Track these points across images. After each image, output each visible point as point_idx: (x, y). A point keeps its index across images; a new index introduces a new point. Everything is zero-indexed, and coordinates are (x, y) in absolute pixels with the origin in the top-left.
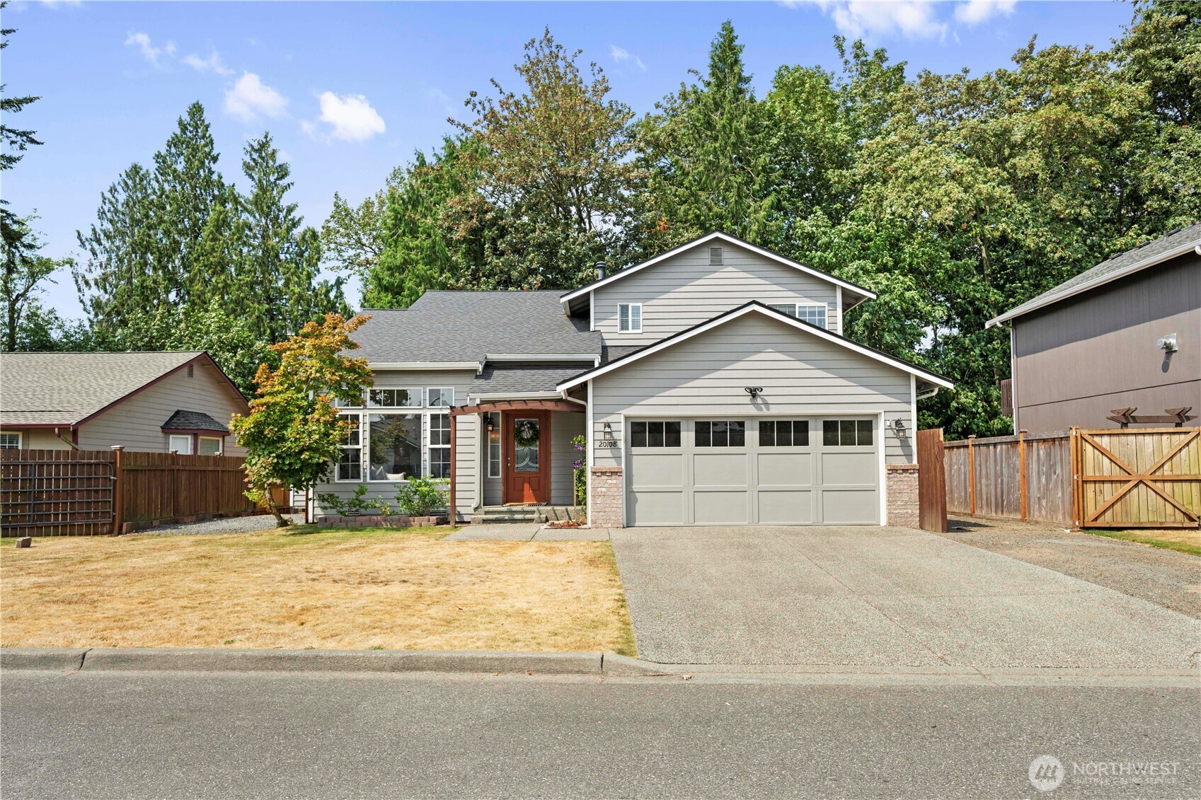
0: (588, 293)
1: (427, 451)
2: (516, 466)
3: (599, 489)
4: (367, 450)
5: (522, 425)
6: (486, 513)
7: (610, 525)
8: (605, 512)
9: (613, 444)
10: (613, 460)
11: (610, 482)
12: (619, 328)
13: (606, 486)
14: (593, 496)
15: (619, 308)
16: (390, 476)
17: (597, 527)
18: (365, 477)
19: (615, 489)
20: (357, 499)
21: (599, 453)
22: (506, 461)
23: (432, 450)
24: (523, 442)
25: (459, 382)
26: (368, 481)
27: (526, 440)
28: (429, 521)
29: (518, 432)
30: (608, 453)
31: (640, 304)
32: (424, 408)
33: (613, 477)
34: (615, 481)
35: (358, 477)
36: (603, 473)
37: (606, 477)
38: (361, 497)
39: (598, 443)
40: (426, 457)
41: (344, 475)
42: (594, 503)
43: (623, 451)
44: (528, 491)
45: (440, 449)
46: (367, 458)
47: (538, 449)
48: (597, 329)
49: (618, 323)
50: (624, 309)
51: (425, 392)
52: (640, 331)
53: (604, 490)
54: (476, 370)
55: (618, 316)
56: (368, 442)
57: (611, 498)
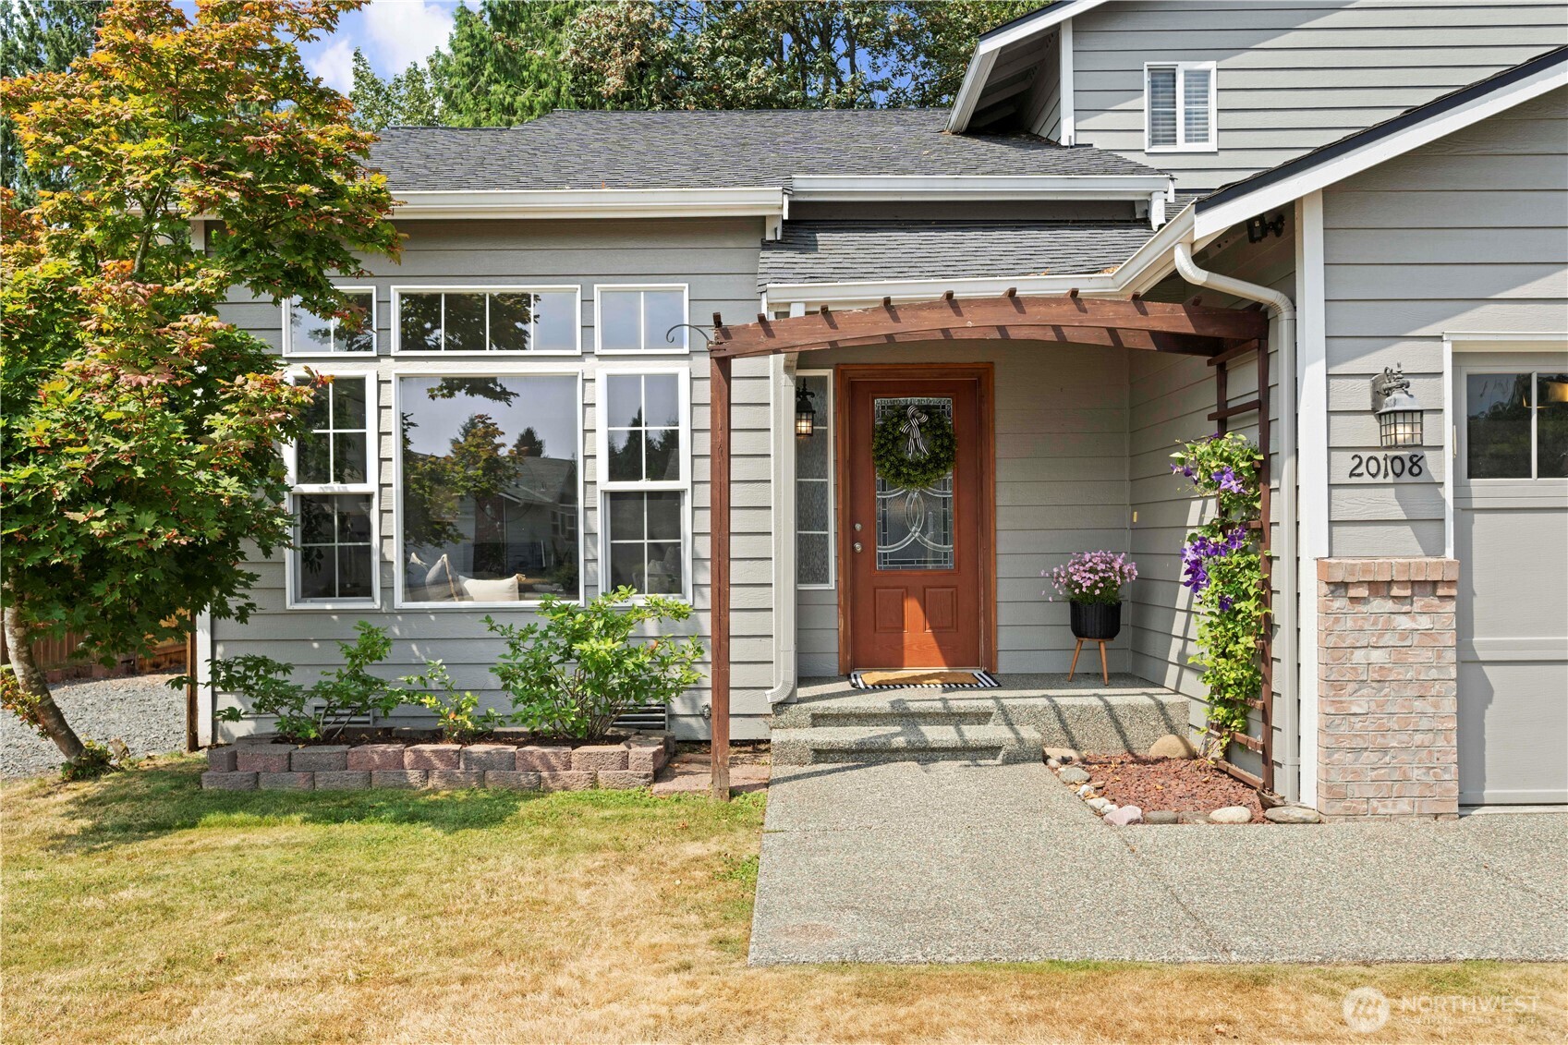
0: (1053, 34)
1: (599, 502)
2: (881, 549)
3: (1359, 656)
4: (394, 498)
5: (902, 415)
6: (818, 719)
7: (1404, 806)
8: (1384, 750)
9: (1409, 465)
10: (1407, 531)
11: (1404, 623)
12: (1146, 136)
13: (1389, 639)
14: (1332, 685)
15: (1146, 77)
16: (471, 585)
17: (1352, 816)
18: (387, 589)
19: (1428, 655)
20: (355, 676)
21: (1355, 504)
22: (848, 534)
23: (615, 496)
24: (902, 472)
25: (705, 267)
26: (399, 602)
27: (916, 465)
28: (625, 764)
29: (888, 441)
30: (1386, 502)
31: (1211, 65)
32: (587, 353)
33: (1419, 604)
34: (1424, 622)
35: (367, 592)
36: (1379, 588)
37: (1389, 605)
38: (370, 671)
39: (1345, 462)
40: (594, 520)
41: (317, 580)
42: (1335, 716)
43: (1448, 492)
44: (916, 627)
45: (639, 494)
46: (394, 524)
47: (949, 494)
48: (1083, 138)
49: (1144, 121)
50: (1163, 81)
51: (587, 302)
52: (1211, 146)
53: (1377, 656)
54: (761, 221)
55: (1144, 101)
56: (394, 473)
57: (1410, 692)
